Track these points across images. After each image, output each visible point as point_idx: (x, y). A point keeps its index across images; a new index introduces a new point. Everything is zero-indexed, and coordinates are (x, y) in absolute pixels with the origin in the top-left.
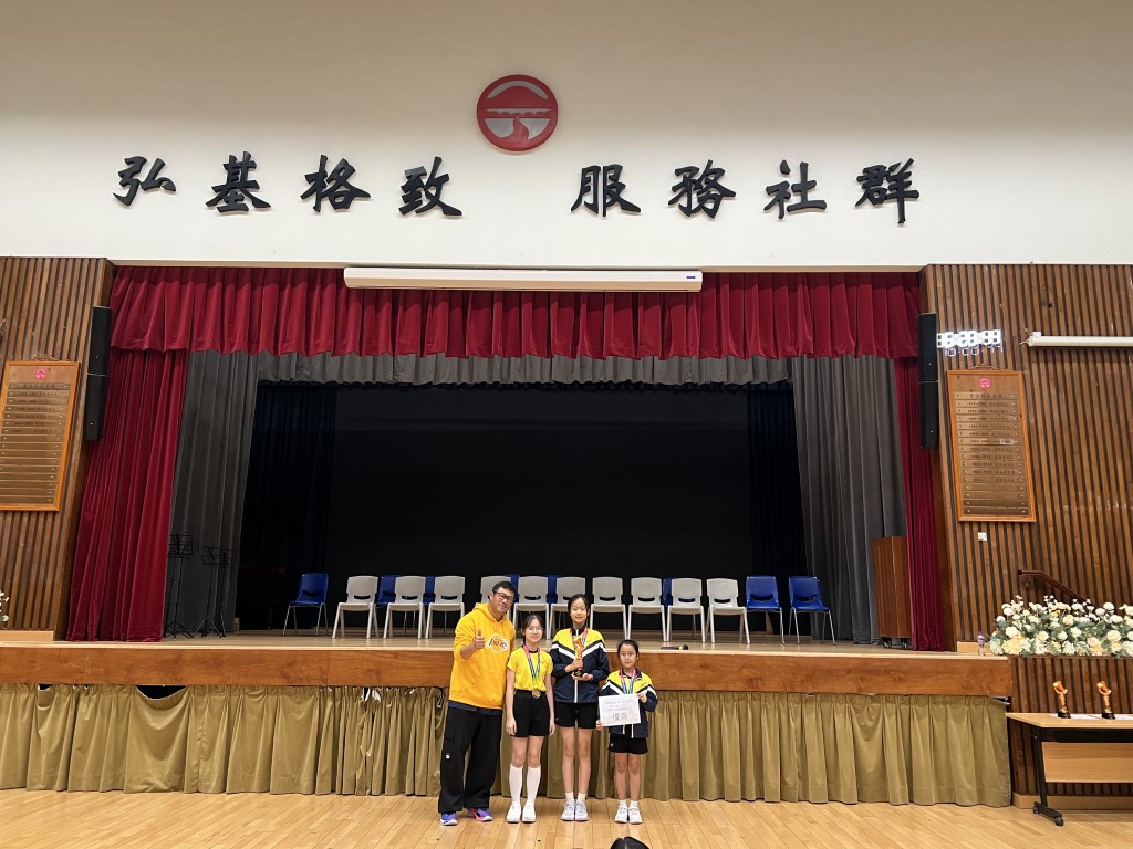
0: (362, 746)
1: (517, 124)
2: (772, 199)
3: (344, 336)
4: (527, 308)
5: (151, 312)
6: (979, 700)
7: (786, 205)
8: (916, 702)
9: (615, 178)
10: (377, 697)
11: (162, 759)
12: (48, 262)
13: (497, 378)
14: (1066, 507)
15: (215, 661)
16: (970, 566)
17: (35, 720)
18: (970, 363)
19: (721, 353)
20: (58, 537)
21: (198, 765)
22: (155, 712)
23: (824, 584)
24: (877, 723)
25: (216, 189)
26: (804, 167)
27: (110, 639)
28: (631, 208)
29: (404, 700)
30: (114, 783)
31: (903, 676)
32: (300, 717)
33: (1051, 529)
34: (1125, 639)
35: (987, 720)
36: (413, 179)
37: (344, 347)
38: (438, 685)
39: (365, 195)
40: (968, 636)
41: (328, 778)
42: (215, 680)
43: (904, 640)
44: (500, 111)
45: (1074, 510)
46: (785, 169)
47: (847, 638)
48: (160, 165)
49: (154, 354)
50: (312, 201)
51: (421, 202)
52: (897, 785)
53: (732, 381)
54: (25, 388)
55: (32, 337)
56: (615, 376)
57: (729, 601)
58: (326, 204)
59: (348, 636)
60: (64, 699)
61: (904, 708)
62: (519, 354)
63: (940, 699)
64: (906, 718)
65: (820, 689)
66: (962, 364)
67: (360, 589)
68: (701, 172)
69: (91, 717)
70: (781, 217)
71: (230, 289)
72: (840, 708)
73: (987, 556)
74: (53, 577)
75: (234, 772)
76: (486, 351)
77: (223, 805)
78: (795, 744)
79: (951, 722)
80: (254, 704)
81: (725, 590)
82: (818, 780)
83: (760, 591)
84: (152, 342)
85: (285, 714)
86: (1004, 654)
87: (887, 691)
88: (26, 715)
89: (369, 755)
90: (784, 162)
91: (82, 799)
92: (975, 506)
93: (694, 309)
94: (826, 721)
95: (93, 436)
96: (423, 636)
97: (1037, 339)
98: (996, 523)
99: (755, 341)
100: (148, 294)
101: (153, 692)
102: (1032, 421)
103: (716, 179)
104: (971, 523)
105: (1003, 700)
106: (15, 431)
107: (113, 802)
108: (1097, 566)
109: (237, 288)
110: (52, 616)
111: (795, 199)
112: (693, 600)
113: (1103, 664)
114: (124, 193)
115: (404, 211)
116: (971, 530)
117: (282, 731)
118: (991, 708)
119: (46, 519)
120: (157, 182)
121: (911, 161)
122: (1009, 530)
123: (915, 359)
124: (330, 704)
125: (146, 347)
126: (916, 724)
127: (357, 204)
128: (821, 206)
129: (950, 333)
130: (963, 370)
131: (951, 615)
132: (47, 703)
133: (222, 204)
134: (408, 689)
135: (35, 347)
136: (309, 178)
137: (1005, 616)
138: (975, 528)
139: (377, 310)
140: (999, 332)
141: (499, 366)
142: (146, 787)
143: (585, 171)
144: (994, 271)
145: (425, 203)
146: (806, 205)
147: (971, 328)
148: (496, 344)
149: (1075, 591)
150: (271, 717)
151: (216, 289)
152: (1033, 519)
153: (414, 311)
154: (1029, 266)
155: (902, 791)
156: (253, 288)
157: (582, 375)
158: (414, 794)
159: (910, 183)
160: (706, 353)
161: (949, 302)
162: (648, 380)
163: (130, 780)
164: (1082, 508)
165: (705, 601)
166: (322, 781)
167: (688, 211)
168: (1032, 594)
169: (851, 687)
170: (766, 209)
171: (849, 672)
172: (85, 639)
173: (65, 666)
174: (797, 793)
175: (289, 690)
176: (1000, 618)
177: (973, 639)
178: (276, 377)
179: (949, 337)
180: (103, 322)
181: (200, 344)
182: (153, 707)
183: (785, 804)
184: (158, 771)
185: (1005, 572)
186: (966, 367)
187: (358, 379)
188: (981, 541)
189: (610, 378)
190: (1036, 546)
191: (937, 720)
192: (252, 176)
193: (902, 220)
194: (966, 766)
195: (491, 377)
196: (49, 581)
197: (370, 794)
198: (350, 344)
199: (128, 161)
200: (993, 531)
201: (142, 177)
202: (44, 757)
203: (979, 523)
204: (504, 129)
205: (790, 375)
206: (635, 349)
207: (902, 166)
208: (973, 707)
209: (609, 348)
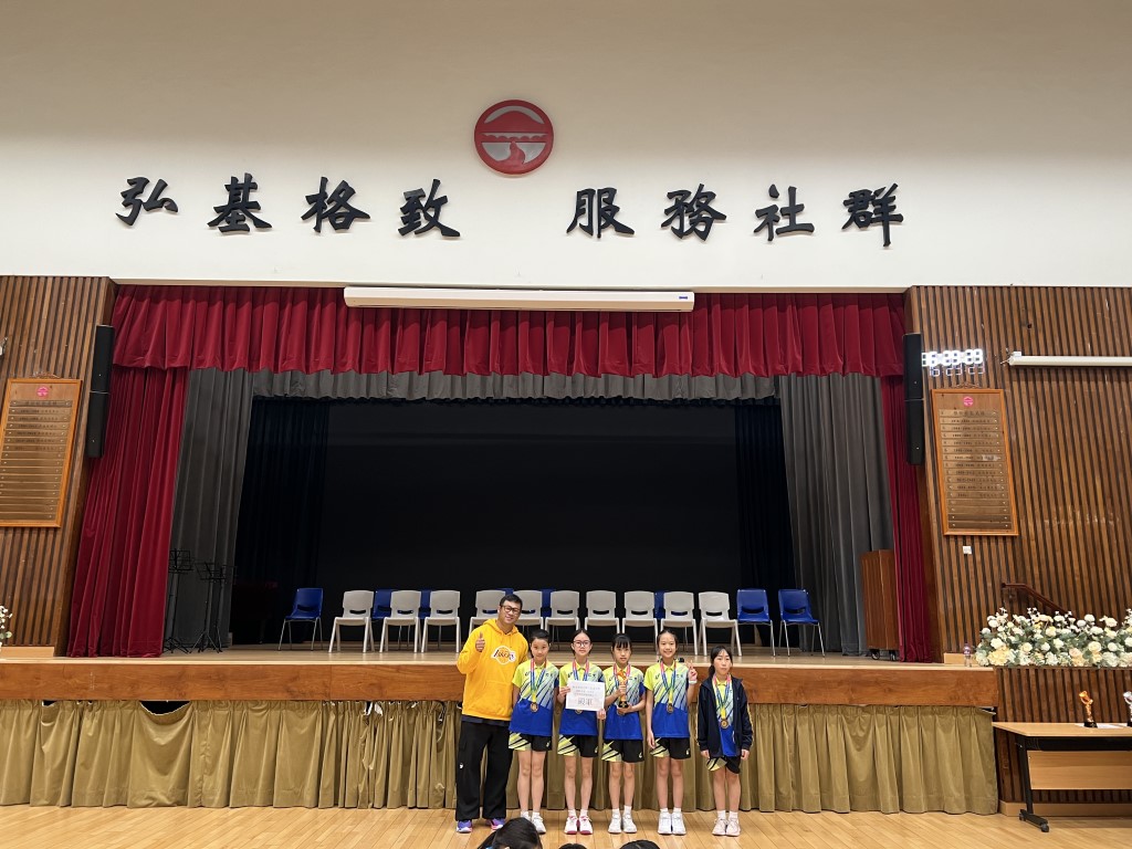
0: (365, 759)
1: (513, 148)
2: (760, 222)
3: (343, 355)
4: (524, 327)
5: (152, 331)
6: (968, 710)
7: (775, 228)
8: (905, 713)
9: (609, 201)
10: (379, 710)
11: (166, 774)
12: (50, 280)
13: (490, 394)
14: (1047, 522)
15: (218, 676)
16: (956, 578)
17: (38, 736)
18: (954, 382)
19: (712, 370)
20: (59, 554)
21: (201, 780)
22: (159, 727)
23: (812, 597)
24: (868, 733)
25: (217, 209)
26: (792, 191)
27: (109, 654)
28: (625, 230)
29: (405, 713)
30: (117, 799)
31: (891, 686)
32: (303, 732)
33: (1033, 543)
34: (1105, 650)
35: (974, 730)
36: (411, 201)
37: (344, 365)
38: (439, 698)
39: (365, 216)
40: (954, 649)
41: (331, 792)
42: (218, 695)
43: (893, 652)
44: (497, 135)
45: (1055, 524)
46: (774, 193)
47: (835, 650)
48: (162, 186)
49: (155, 372)
50: (313, 222)
51: (420, 223)
52: (888, 794)
53: (720, 397)
54: (27, 405)
55: (34, 355)
56: (607, 391)
57: (720, 614)
58: (326, 224)
59: (344, 650)
60: (69, 716)
61: (894, 719)
62: (515, 372)
63: (929, 709)
64: (896, 728)
65: (813, 701)
66: (946, 383)
67: (356, 604)
68: (693, 195)
69: (94, 733)
70: (770, 239)
71: (231, 307)
72: (832, 718)
73: (971, 570)
74: (53, 594)
75: (238, 786)
76: (483, 369)
77: (226, 820)
78: (789, 755)
79: (939, 731)
80: (257, 719)
81: (716, 603)
82: (812, 789)
83: (750, 604)
84: (153, 360)
85: (289, 728)
86: (990, 665)
87: (877, 702)
88: (30, 731)
89: (371, 768)
90: (773, 186)
91: (85, 815)
92: (959, 520)
93: (686, 328)
94: (819, 732)
95: (94, 453)
96: (419, 650)
97: (1017, 358)
98: (980, 537)
99: (746, 359)
100: (150, 311)
101: (157, 707)
102: (1014, 438)
103: (707, 202)
104: (956, 537)
105: (989, 710)
106: (17, 448)
107: (118, 817)
108: (1077, 579)
109: (238, 306)
110: (53, 632)
111: (784, 222)
112: (685, 613)
113: (1084, 674)
114: (127, 213)
115: (403, 232)
116: (956, 544)
117: (285, 746)
118: (978, 718)
119: (47, 536)
120: (160, 202)
121: (895, 186)
122: (993, 544)
123: (901, 377)
124: (333, 718)
125: (147, 364)
126: (905, 735)
127: (357, 225)
128: (808, 228)
129: (934, 353)
130: (947, 389)
131: (937, 627)
132: (50, 719)
133: (224, 224)
134: (410, 703)
135: (37, 365)
136: (310, 199)
137: (990, 628)
138: (960, 543)
139: (376, 329)
140: (980, 351)
141: (491, 383)
142: (150, 802)
143: (580, 194)
144: (975, 292)
145: (424, 224)
146: (794, 228)
147: (954, 348)
148: (494, 363)
149: (1057, 603)
150: (274, 732)
151: (217, 307)
152: (1015, 533)
153: (414, 328)
154: (1008, 288)
155: (892, 800)
156: (254, 307)
157: (574, 392)
158: (415, 807)
159: (894, 207)
161: (933, 323)
162: (638, 397)
163: (134, 796)
164: (1063, 522)
165: (697, 614)
166: (324, 795)
167: (680, 234)
168: (1016, 606)
169: (841, 698)
170: (756, 231)
171: (840, 683)
172: (86, 655)
173: (70, 682)
174: (792, 802)
175: (292, 704)
176: (985, 630)
177: (959, 651)
178: (270, 392)
179: (934, 356)
180: (105, 340)
181: (201, 362)
182: (157, 722)
183: (779, 813)
184: (161, 787)
185: (989, 584)
186: (950, 385)
187: (353, 394)
188: (966, 555)
189: (601, 394)
190: (1019, 561)
191: (926, 730)
192: (253, 197)
193: (887, 243)
194: (954, 775)
195: (484, 392)
196: (50, 598)
197: (373, 807)
198: (350, 362)
199: (131, 182)
200: (977, 545)
201: (145, 197)
202: (48, 773)
203: (964, 537)
204: (501, 152)
205: (777, 392)
206: (629, 367)
207: (886, 190)
208: (960, 716)
209: (603, 366)
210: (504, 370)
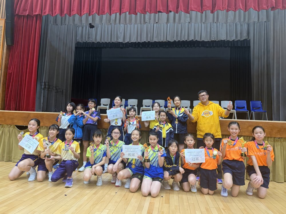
3: (93, 8)
5: (29, 2)
13: (149, 40)
19: (236, 9)
37: (93, 12)
49: (30, 16)
53: (228, 39)
62: (156, 12)
67: (105, 102)
76: (144, 11)
83: (240, 105)
84: (29, 12)
125: (27, 14)
141: (150, 36)
148: (147, 8)
160: (230, 9)
162: (199, 40)
163: (14, 159)
178: (82, 41)
187: (106, 41)
189: (186, 39)
198: (95, 10)
209: (191, 8)
210: (152, 12)
